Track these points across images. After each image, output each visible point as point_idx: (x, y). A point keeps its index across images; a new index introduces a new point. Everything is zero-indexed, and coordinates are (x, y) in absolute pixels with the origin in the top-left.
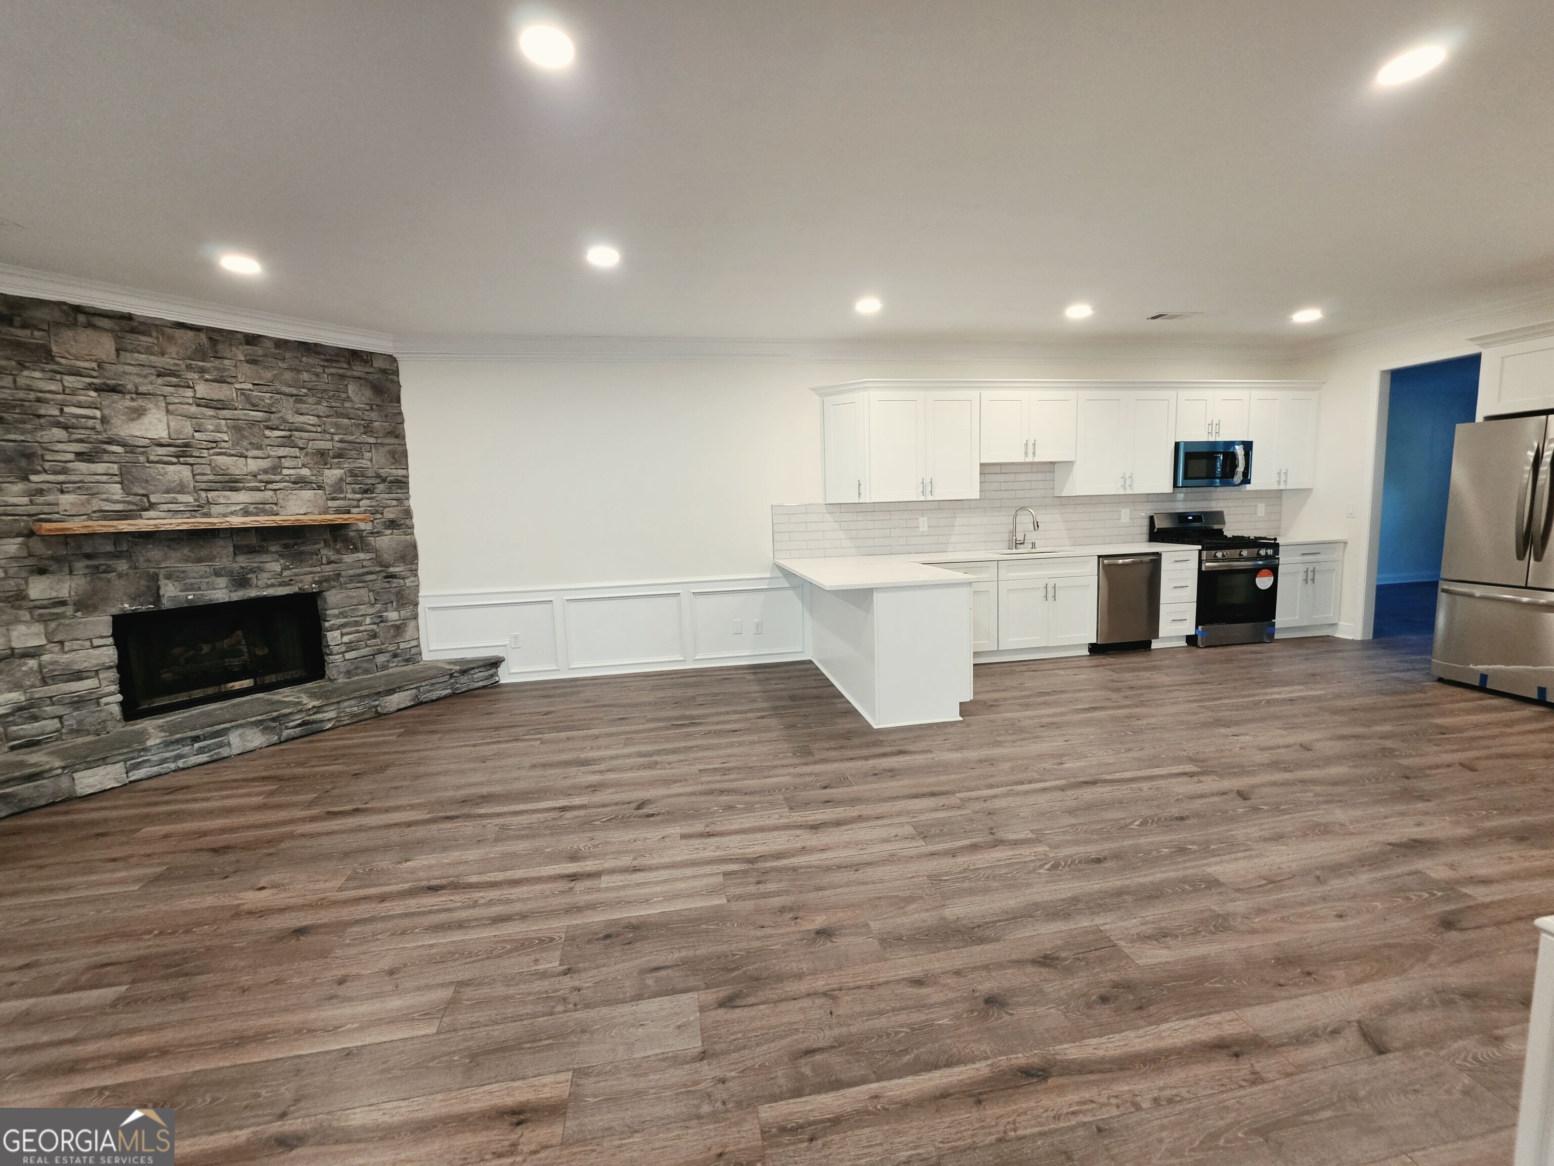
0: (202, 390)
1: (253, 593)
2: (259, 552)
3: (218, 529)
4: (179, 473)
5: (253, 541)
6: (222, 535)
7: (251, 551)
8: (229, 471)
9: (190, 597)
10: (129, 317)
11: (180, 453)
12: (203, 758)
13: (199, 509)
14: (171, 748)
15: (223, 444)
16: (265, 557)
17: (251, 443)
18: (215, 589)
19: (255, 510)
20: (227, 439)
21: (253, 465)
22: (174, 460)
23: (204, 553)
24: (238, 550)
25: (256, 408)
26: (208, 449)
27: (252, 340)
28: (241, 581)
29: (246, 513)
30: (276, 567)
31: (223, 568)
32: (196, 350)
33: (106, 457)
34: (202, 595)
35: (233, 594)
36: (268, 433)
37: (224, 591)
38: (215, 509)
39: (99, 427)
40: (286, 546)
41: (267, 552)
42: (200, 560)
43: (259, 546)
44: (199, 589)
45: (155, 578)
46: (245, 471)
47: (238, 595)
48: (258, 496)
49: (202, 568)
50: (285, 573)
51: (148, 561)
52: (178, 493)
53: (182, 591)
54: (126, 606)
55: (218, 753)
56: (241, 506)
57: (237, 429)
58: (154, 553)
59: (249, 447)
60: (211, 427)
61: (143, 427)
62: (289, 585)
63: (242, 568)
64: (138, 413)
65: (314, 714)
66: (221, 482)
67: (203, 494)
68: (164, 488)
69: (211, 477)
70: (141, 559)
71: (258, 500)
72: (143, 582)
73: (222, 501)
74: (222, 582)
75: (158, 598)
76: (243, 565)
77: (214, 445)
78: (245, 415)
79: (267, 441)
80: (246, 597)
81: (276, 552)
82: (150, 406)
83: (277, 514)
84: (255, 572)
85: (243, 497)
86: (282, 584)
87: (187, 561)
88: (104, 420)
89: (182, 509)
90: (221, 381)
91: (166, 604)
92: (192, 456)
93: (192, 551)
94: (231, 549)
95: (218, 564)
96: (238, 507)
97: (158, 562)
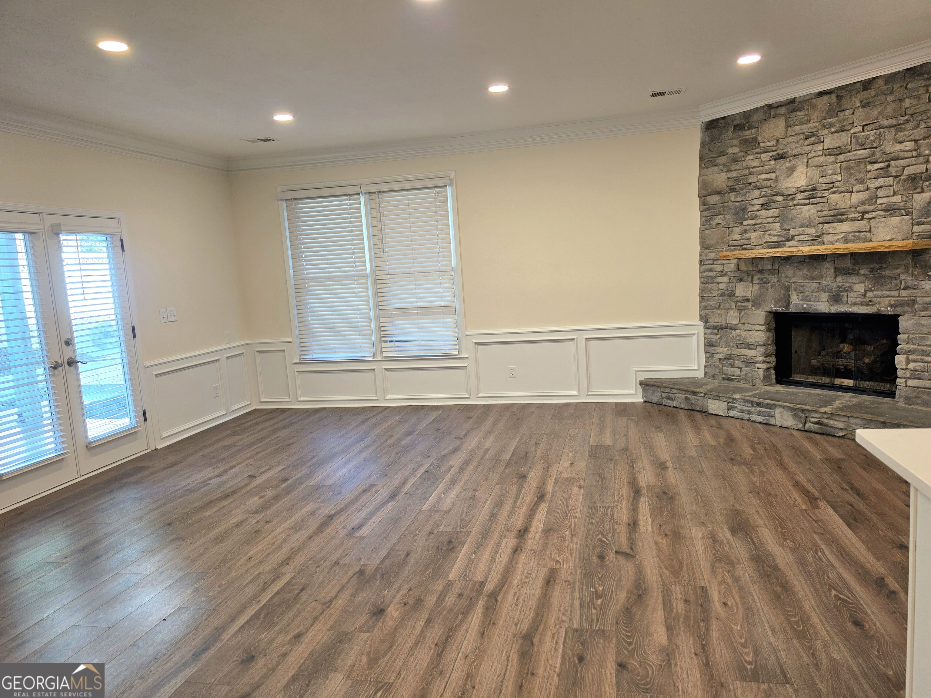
0: (829, 142)
1: (843, 308)
2: (852, 274)
3: (827, 254)
4: (809, 211)
5: (847, 263)
6: (828, 259)
7: (847, 273)
8: (838, 207)
9: (805, 306)
10: (793, 101)
11: (810, 196)
12: (759, 419)
13: (817, 239)
14: (746, 404)
15: (838, 184)
16: (855, 279)
17: (856, 179)
18: (819, 301)
19: (853, 238)
20: (840, 179)
21: (856, 198)
22: (807, 201)
23: (816, 273)
24: (838, 272)
25: (863, 147)
26: (828, 190)
27: (867, 84)
28: (836, 298)
29: (846, 241)
30: (860, 288)
31: (827, 286)
32: (829, 111)
33: (773, 206)
34: (812, 305)
35: (832, 308)
36: (869, 167)
37: (826, 304)
38: (826, 238)
39: (773, 185)
40: (872, 270)
41: (858, 274)
42: (813, 279)
43: (853, 269)
44: (810, 301)
45: (788, 289)
46: (849, 204)
47: (834, 309)
48: (856, 225)
49: (814, 284)
50: (869, 294)
51: (786, 277)
52: (807, 226)
53: (801, 300)
54: (772, 306)
55: (767, 420)
56: (843, 235)
57: (848, 168)
58: (788, 271)
59: (855, 182)
60: (830, 172)
61: (793, 180)
62: (868, 305)
63: (838, 286)
64: (792, 170)
65: (827, 418)
66: (832, 216)
67: (821, 226)
68: (799, 224)
69: (826, 213)
70: (783, 275)
71: (855, 229)
72: (782, 292)
73: (831, 231)
74: (825, 296)
75: (788, 304)
76: (840, 284)
77: (831, 186)
78: (854, 155)
79: (869, 175)
80: (838, 311)
81: (864, 275)
82: (799, 163)
83: (870, 241)
84: (847, 291)
85: (845, 227)
86: (863, 304)
87: (805, 278)
88: (776, 180)
89: (807, 239)
90: (842, 130)
91: (793, 309)
92: (816, 197)
93: (809, 271)
94: (832, 271)
95: (824, 282)
96: (840, 236)
97: (790, 278)
